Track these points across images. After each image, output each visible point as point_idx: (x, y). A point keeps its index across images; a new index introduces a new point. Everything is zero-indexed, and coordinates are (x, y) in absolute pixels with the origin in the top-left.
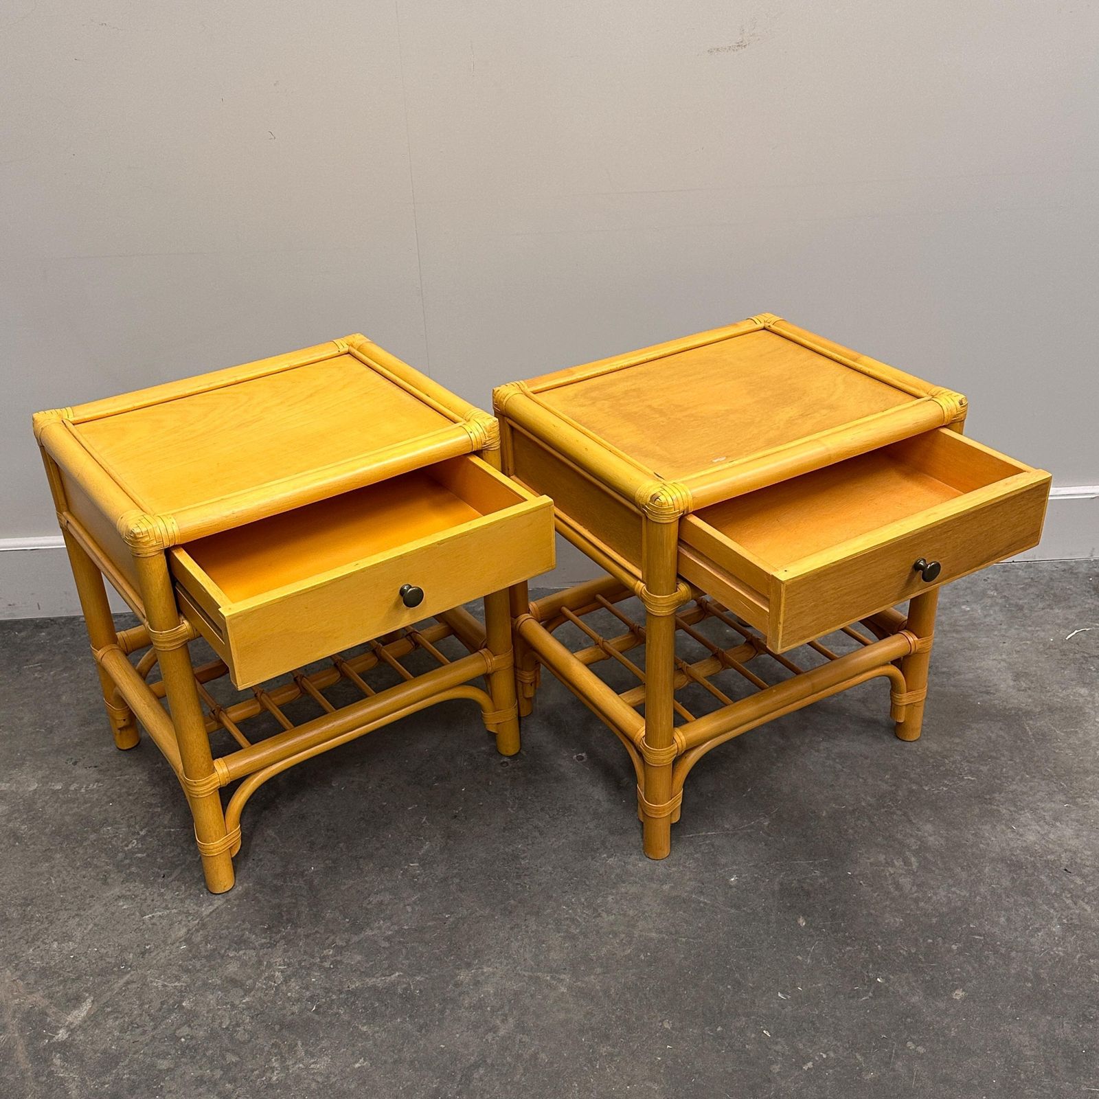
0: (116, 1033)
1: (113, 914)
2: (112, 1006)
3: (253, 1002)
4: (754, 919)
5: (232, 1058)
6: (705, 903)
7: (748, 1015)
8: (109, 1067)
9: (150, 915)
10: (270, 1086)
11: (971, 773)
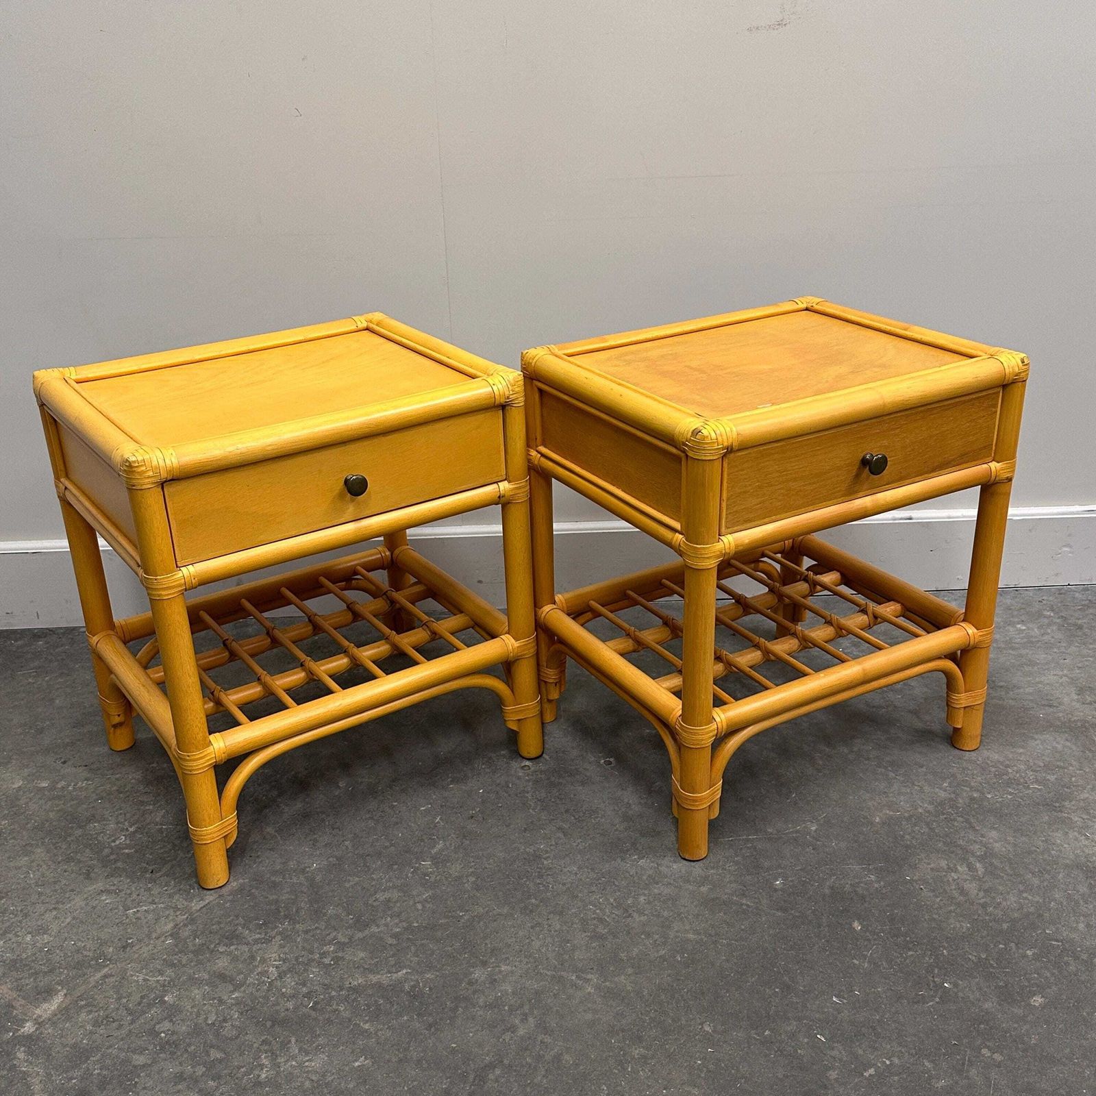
0: (89, 1027)
1: (94, 908)
2: (86, 999)
3: (243, 998)
4: (803, 923)
5: (215, 1054)
6: (748, 905)
8: (78, 1062)
9: (135, 910)
10: (258, 1084)
11: (1037, 781)
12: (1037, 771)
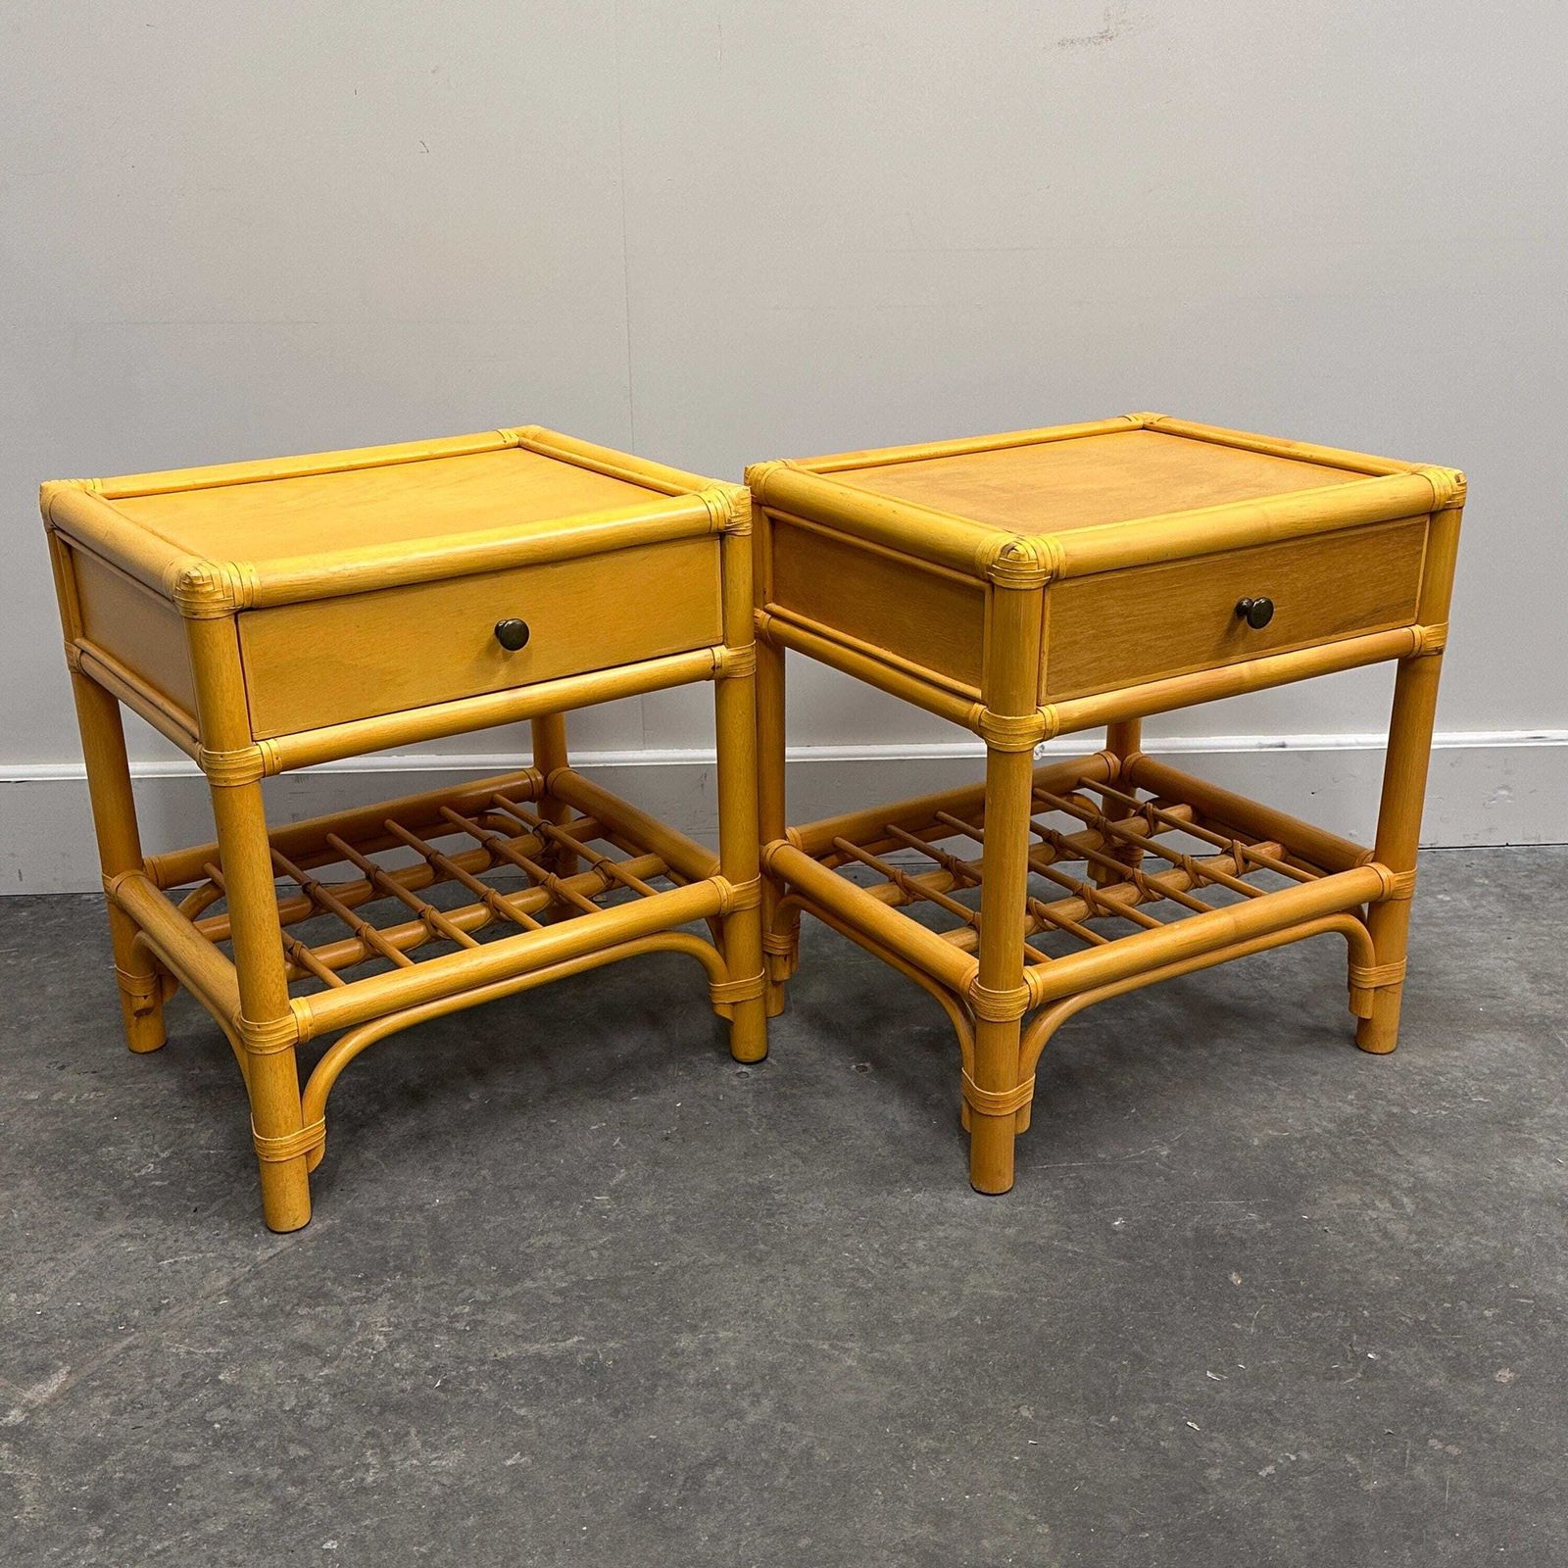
0: (106, 1416)
1: (110, 1258)
2: (101, 1379)
3: (337, 1375)
4: (1157, 1275)
5: (297, 1451)
6: (1075, 1253)
7: (1159, 1401)
8: (91, 1463)
9: (172, 1261)
10: (362, 1489)
12: (1481, 1081)
